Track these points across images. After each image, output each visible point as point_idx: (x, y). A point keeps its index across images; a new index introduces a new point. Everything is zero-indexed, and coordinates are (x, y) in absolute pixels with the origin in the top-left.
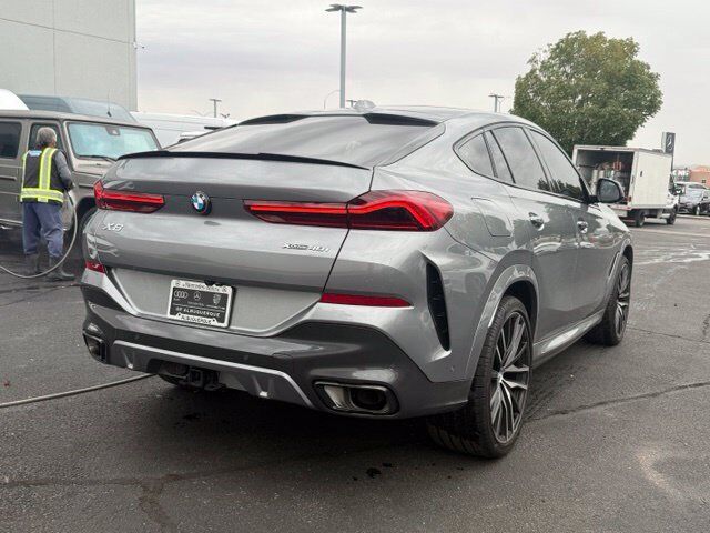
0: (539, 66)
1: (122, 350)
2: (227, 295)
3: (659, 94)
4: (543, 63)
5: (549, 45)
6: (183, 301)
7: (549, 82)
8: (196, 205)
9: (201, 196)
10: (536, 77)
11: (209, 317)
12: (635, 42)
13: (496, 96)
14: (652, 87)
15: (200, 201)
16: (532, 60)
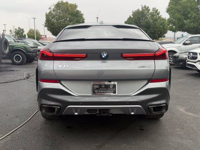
0: (52, 10)
1: (73, 109)
2: (115, 85)
3: (84, 19)
4: (53, 9)
5: (54, 4)
6: (97, 89)
7: (56, 15)
8: (103, 57)
9: (105, 53)
10: (52, 13)
11: (110, 92)
12: (77, 5)
13: (34, 18)
14: (82, 17)
15: (105, 55)
16: (50, 8)
